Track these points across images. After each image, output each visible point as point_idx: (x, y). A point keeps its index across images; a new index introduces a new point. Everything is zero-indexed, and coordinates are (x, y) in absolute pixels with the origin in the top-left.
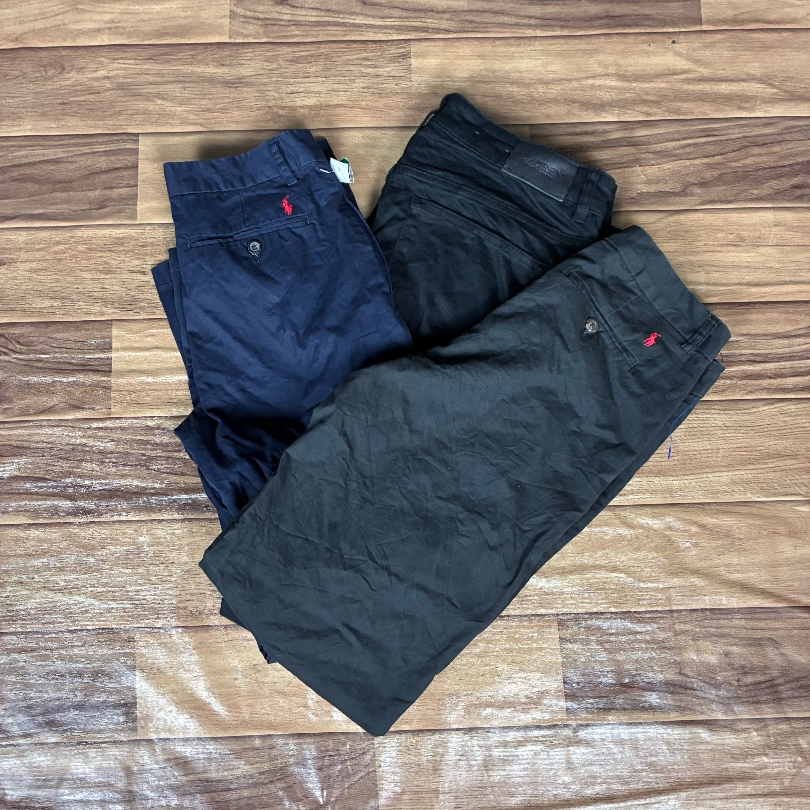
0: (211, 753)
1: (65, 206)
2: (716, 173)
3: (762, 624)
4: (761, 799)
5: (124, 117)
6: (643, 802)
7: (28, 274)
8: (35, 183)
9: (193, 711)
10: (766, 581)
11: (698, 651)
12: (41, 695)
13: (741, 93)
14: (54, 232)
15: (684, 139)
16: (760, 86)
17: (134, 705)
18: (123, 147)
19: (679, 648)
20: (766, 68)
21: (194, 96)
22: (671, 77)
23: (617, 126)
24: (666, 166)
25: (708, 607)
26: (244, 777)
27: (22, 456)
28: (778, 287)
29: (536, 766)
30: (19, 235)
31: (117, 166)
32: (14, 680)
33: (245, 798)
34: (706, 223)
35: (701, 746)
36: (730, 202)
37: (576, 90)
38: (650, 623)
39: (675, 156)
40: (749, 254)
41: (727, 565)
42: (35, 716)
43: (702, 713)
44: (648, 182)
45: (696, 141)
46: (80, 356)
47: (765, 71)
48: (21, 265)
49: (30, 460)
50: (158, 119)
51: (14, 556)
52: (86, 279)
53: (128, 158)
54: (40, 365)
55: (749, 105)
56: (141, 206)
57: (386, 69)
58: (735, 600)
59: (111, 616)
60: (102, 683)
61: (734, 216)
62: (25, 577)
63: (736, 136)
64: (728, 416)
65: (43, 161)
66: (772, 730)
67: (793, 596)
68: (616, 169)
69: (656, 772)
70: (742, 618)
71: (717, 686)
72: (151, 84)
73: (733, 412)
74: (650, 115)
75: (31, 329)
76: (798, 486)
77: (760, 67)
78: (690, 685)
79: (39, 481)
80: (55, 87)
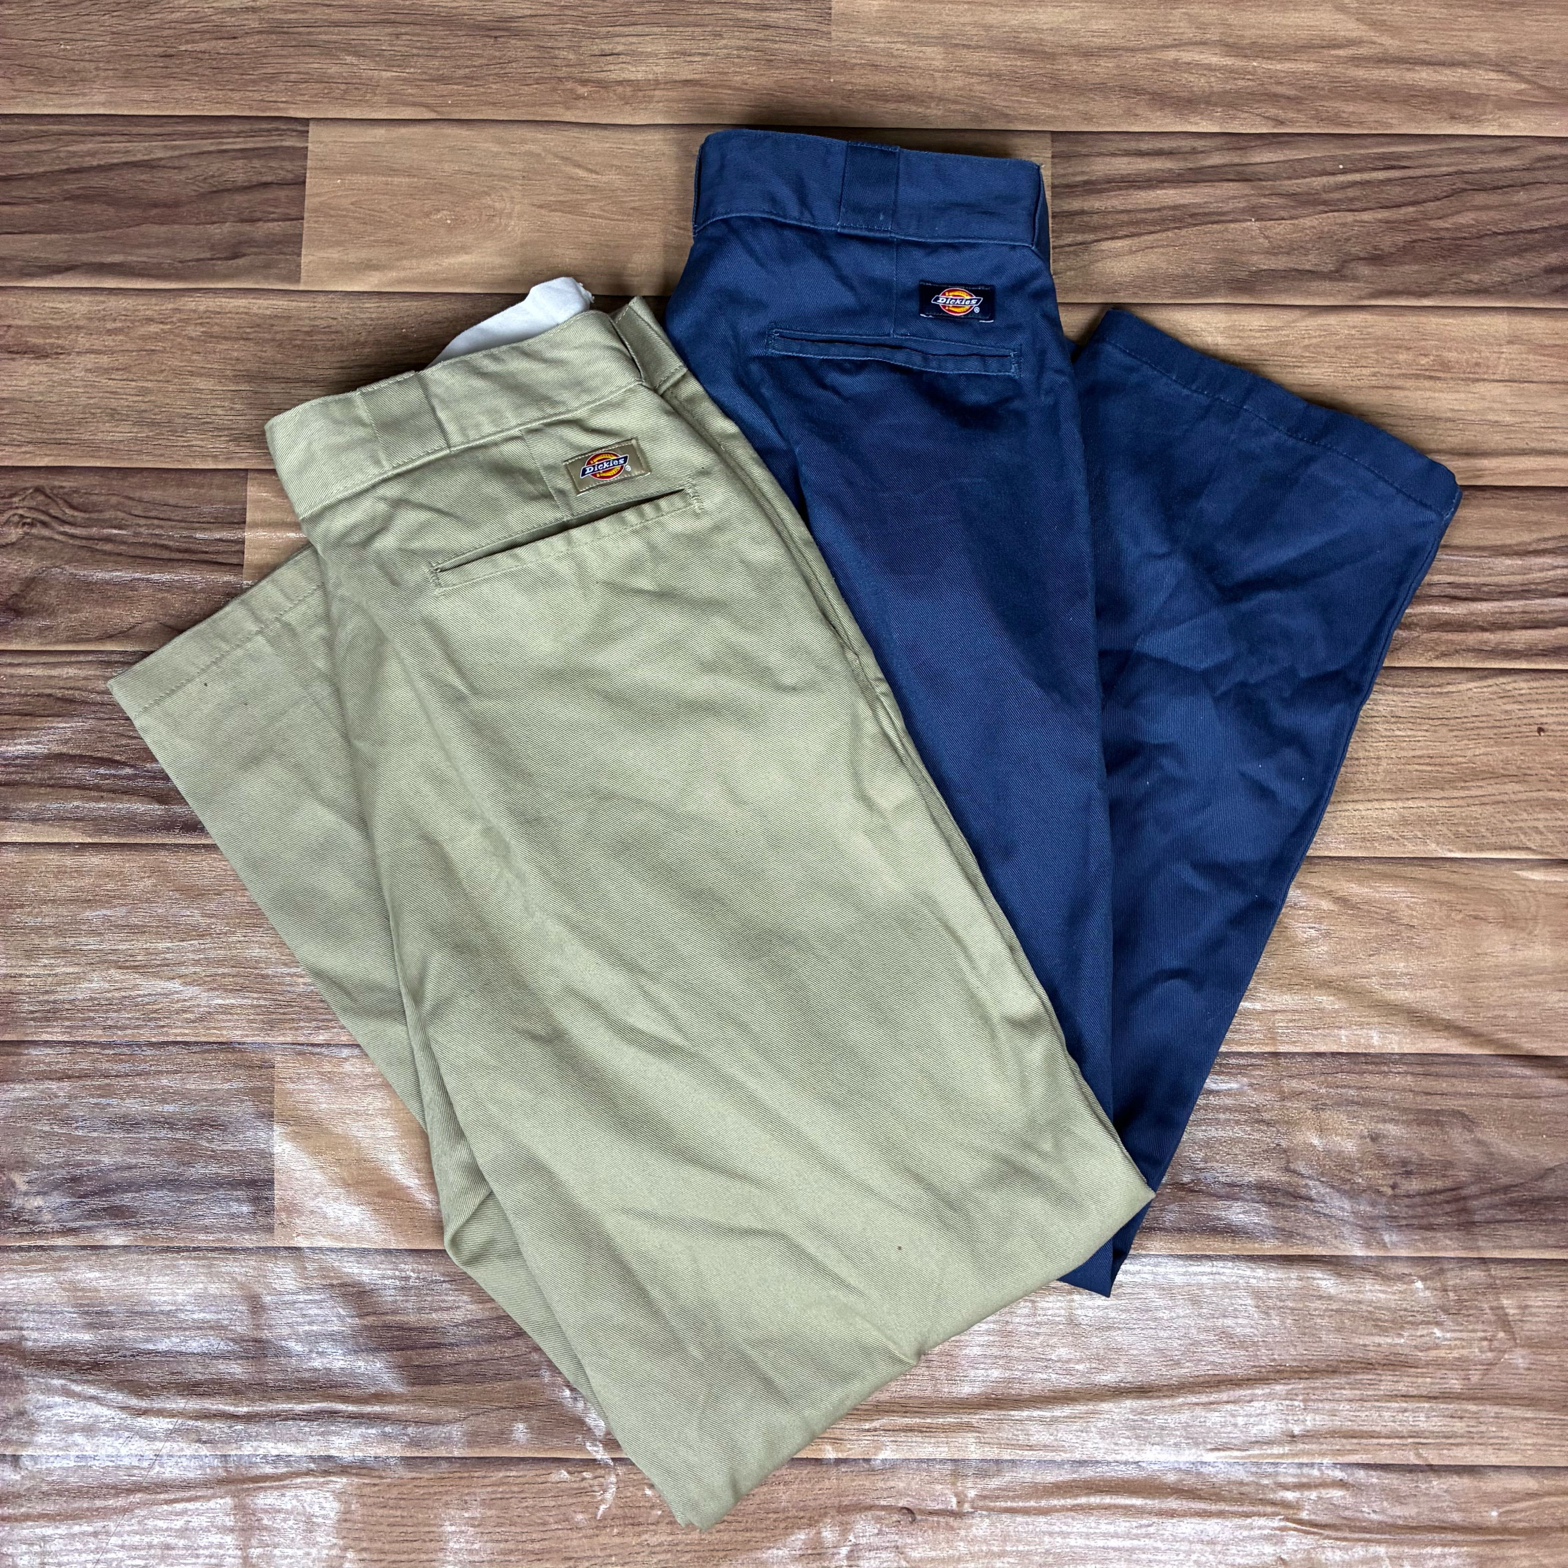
0: (407, 1278)
1: (164, 251)
2: (1401, 239)
3: (1444, 1085)
4: (1427, 1405)
5: (281, 86)
6: (1204, 1398)
7: (91, 377)
8: (109, 204)
9: (376, 1200)
10: (1455, 1007)
11: (1322, 1131)
12: (97, 1157)
13: (1457, 88)
14: (142, 300)
15: (1344, 172)
16: (1493, 75)
17: (269, 1183)
18: (278, 144)
19: (1287, 1123)
20: (1508, 42)
21: (415, 51)
22: (1325, 52)
23: (1219, 141)
24: (1307, 222)
25: (1344, 1050)
26: (469, 1323)
27: (73, 716)
28: (1508, 459)
29: (1009, 1328)
30: (77, 302)
31: (265, 179)
32: (47, 1128)
33: (468, 1361)
34: (1379, 333)
35: (1318, 1304)
36: (1425, 295)
37: (1144, 69)
38: (1234, 1075)
39: (1325, 203)
40: (1457, 396)
41: (1385, 975)
42: (85, 1196)
43: (1323, 1243)
44: (1273, 251)
45: (1366, 176)
46: (185, 533)
47: (1505, 48)
48: (78, 359)
49: (87, 725)
50: (345, 92)
51: (53, 901)
52: (200, 391)
53: (288, 165)
54: (108, 547)
55: (1471, 112)
56: (308, 257)
57: (783, 15)
58: (1395, 1038)
59: (229, 1021)
60: (211, 1141)
61: (1433, 322)
62: (72, 941)
63: (1444, 169)
64: (1400, 698)
65: (126, 163)
66: (1453, 1279)
67: (1504, 1035)
68: (1213, 223)
69: (1233, 1345)
70: (1407, 1073)
71: (1353, 1194)
72: (336, 24)
73: (1410, 690)
74: (1282, 123)
75: (95, 480)
76: (1525, 834)
77: (1496, 41)
78: (1303, 1191)
79: (102, 765)
80: (152, 23)
